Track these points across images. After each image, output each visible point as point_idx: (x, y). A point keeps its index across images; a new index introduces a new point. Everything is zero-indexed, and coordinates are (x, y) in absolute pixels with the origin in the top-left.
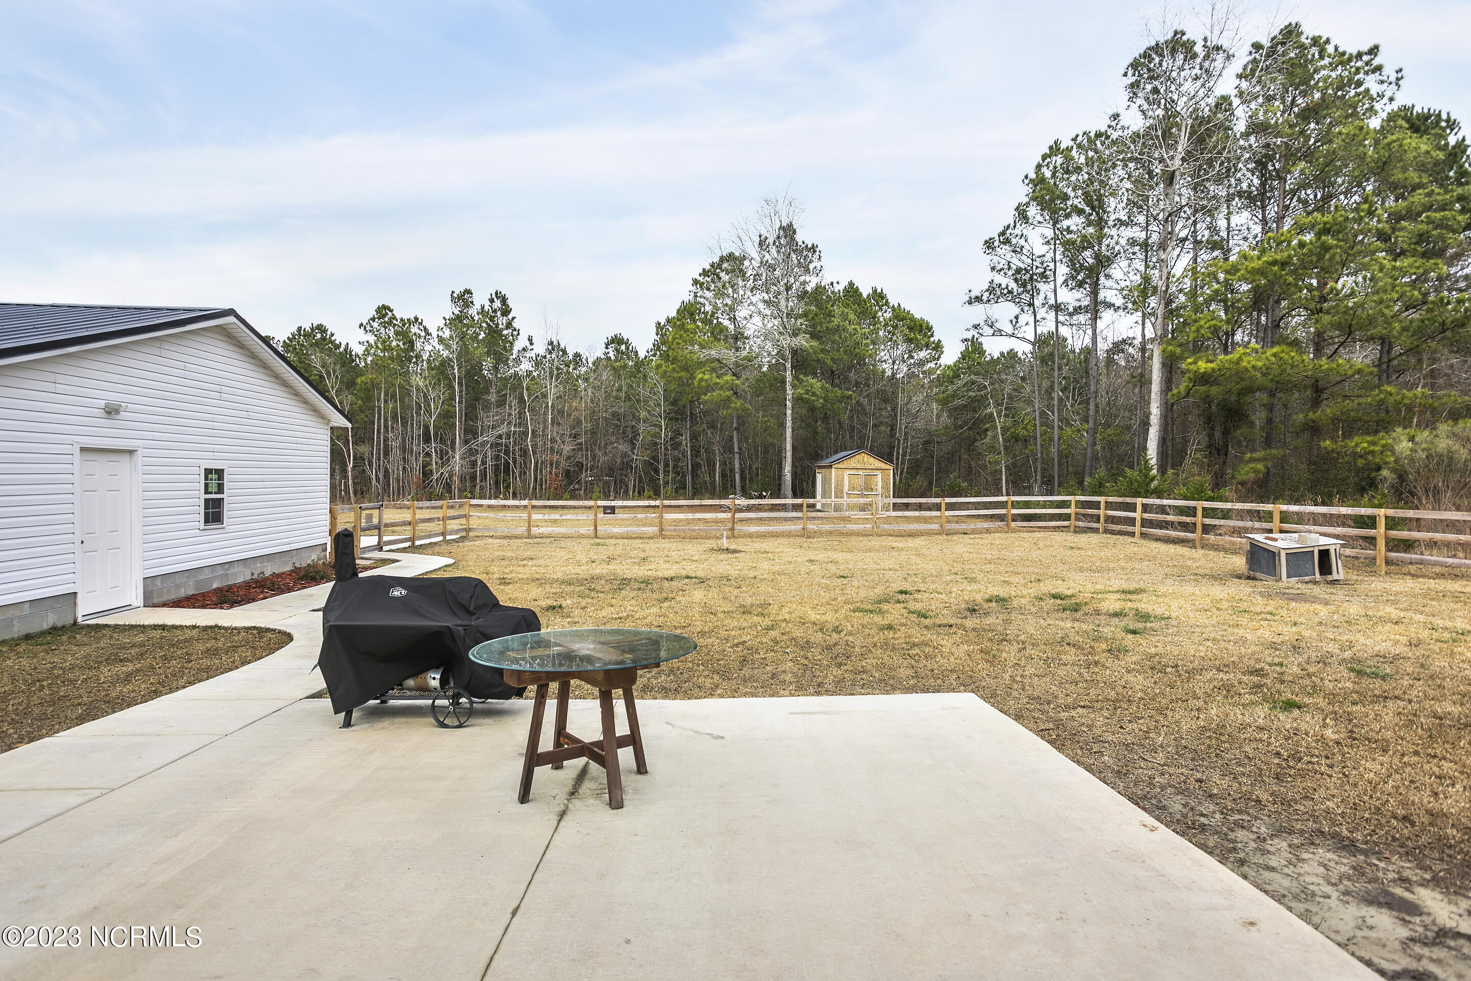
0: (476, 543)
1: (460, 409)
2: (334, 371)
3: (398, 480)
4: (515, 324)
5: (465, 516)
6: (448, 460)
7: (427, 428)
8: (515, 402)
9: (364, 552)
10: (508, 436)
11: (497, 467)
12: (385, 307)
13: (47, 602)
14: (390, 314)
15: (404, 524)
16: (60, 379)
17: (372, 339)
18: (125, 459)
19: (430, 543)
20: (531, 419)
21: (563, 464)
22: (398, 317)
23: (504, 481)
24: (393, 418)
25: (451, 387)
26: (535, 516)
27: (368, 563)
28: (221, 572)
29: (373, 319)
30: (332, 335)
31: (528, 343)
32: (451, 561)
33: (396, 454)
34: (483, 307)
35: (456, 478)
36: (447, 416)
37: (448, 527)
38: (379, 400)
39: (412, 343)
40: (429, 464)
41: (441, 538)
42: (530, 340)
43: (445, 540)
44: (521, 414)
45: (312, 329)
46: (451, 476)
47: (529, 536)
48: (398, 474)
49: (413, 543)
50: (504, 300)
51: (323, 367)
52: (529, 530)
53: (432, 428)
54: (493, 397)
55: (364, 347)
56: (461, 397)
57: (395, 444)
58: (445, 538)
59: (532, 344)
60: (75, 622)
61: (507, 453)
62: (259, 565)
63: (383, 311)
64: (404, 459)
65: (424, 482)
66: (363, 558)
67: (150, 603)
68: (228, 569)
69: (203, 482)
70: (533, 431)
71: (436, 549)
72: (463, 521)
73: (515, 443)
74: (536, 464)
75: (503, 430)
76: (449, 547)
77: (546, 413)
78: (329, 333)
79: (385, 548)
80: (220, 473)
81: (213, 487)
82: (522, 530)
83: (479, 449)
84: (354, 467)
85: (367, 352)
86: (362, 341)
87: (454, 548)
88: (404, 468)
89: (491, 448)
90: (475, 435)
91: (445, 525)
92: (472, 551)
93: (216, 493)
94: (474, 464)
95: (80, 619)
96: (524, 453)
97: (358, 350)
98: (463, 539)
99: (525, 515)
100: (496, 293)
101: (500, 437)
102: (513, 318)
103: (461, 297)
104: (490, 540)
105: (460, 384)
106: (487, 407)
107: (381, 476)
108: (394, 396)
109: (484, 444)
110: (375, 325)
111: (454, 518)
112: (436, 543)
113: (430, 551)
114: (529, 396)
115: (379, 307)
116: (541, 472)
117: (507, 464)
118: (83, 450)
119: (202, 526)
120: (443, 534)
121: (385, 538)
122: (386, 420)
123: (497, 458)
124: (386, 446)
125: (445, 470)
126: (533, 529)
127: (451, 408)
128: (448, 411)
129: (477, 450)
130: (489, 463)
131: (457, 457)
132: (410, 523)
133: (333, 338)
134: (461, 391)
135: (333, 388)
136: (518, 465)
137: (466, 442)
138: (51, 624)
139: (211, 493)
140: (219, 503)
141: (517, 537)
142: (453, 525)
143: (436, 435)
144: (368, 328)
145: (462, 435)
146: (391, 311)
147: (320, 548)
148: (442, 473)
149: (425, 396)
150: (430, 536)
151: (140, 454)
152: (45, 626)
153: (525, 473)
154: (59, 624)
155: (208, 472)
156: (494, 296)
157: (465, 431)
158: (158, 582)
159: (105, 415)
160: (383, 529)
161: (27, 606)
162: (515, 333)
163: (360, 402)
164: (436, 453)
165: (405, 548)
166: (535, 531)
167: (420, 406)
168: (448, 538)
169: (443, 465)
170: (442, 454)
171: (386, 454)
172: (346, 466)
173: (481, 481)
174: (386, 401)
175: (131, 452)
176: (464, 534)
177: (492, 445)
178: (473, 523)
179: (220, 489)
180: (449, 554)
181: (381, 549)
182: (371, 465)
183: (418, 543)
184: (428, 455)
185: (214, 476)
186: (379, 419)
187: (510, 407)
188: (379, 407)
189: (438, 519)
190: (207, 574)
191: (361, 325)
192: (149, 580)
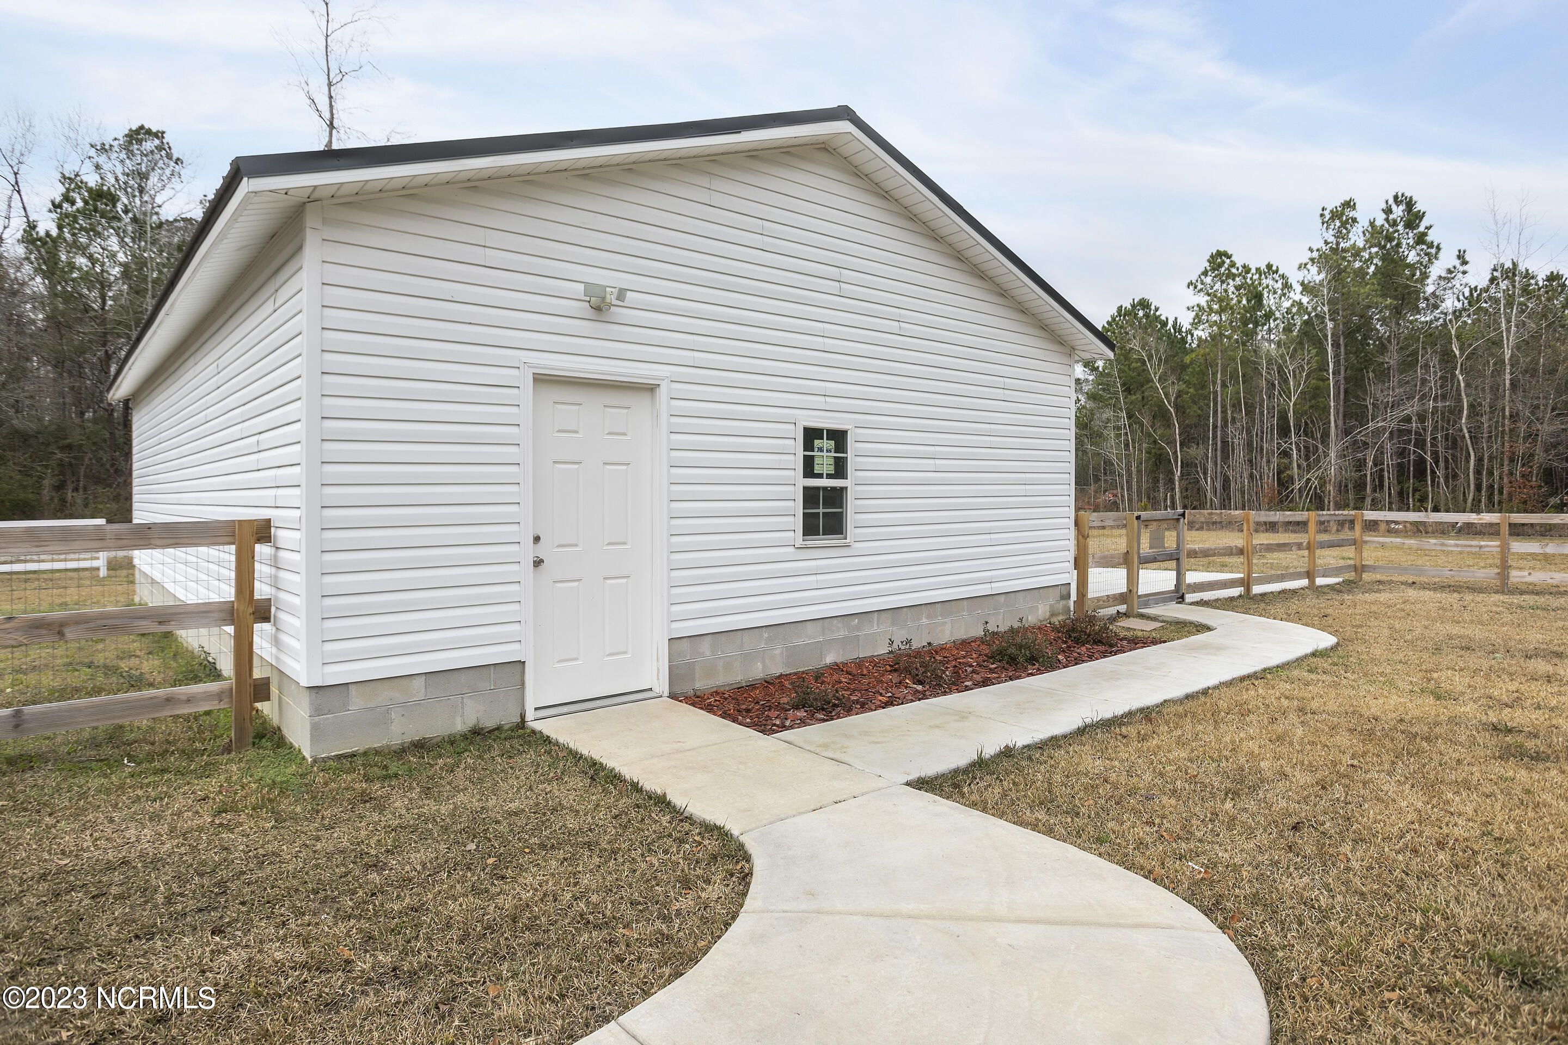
0: (1383, 597)
1: (1337, 383)
2: (1157, 351)
3: (1243, 493)
4: (1432, 237)
5: (1354, 542)
6: (1318, 460)
7: (1283, 417)
8: (1434, 361)
9: (1146, 605)
10: (1422, 418)
11: (1401, 470)
12: (1220, 254)
13: (463, 677)
14: (1228, 261)
15: (1230, 552)
16: (495, 238)
17: (1203, 300)
18: (639, 403)
19: (1283, 592)
20: (1468, 385)
21: (1540, 456)
22: (1239, 264)
23: (1415, 490)
24: (1233, 406)
25: (1322, 351)
26: (1519, 546)
27: (1149, 626)
28: (843, 633)
29: (1205, 273)
30: (1157, 309)
31: (1457, 263)
32: (1326, 640)
33: (1240, 455)
34: (1372, 224)
35: (1330, 487)
36: (1315, 395)
37: (1319, 562)
38: (1214, 383)
39: (1259, 297)
40: (1288, 467)
41: (1304, 582)
42: (1461, 257)
43: (1312, 587)
44: (1447, 378)
45: (1133, 306)
46: (1323, 483)
47: (1504, 587)
48: (1242, 483)
49: (1248, 589)
50: (1410, 204)
51: (1143, 349)
52: (1504, 574)
53: (1291, 414)
54: (1392, 359)
55: (1194, 313)
56: (1337, 363)
57: (1238, 440)
58: (1312, 581)
59: (1465, 263)
60: (522, 724)
61: (1420, 443)
62: (925, 621)
63: (1218, 260)
64: (1250, 461)
65: (1280, 493)
66: (1142, 616)
67: (688, 689)
68: (858, 628)
69: (801, 453)
70: (1471, 406)
71: (1295, 605)
72: (1350, 552)
73: (1435, 428)
74: (1480, 460)
75: (1411, 408)
76: (1322, 603)
77: (1498, 372)
78: (1153, 307)
79: (1190, 597)
80: (839, 437)
81: (824, 463)
82: (1485, 574)
83: (1369, 441)
84: (1182, 475)
85: (1197, 322)
86: (1191, 305)
87: (1332, 606)
88: (1251, 476)
89: (1391, 437)
90: (1363, 420)
91: (1312, 557)
92: (1375, 615)
93: (829, 476)
94: (1361, 465)
95: (530, 715)
96: (1454, 442)
97: (1186, 321)
98: (1349, 586)
99: (1492, 545)
100: (1396, 197)
101: (1408, 419)
102: (1428, 228)
103: (1335, 215)
104: (1411, 593)
105: (1336, 345)
106: (1383, 374)
107: (1218, 485)
108: (1234, 376)
109: (1377, 432)
110: (1208, 280)
111: (1331, 545)
112: (1294, 592)
113: (1279, 608)
114: (1462, 350)
115: (1212, 256)
116: (1490, 473)
117: (1421, 462)
118: (541, 380)
119: (799, 540)
120: (1310, 575)
121: (1192, 577)
122: (1224, 412)
123: (1402, 453)
124: (1225, 443)
125: (1313, 475)
126: (1514, 573)
127: (1321, 383)
128: (1317, 388)
129: (1365, 444)
130: (1389, 461)
131: (1333, 455)
132: (1241, 552)
133: (1158, 313)
134: (1337, 356)
135: (1155, 373)
136: (1442, 464)
137: (1347, 432)
138: (471, 722)
139: (820, 476)
140: (836, 497)
141: (1474, 589)
142: (1328, 557)
143: (1298, 420)
144: (1200, 286)
145: (1340, 423)
146: (1229, 257)
147: (1057, 593)
148: (1309, 479)
149: (1280, 371)
150: (1281, 578)
151: (663, 393)
152: (460, 725)
153: (1455, 476)
154: (489, 723)
155: (811, 435)
156: (1391, 201)
157: (1345, 416)
158: (705, 647)
159: (591, 314)
160: (1185, 561)
161: (420, 682)
162: (1433, 251)
163: (1191, 390)
164: (1299, 450)
165: (1232, 599)
166: (1517, 576)
167: (1273, 385)
168: (1320, 581)
169: (1309, 468)
170: (1308, 453)
171: (1225, 458)
172: (1173, 474)
173: (1374, 491)
174: (1224, 385)
175: (651, 389)
176: (1351, 576)
177: (1391, 433)
178: (1370, 556)
179: (840, 469)
180: (1322, 622)
181: (1181, 599)
182: (1205, 473)
183: (1257, 589)
184: (1286, 454)
185: (828, 444)
186: (1215, 412)
187: (1426, 366)
188: (1216, 393)
189: (1299, 546)
190: (811, 636)
191: (1190, 284)
192: (685, 644)
